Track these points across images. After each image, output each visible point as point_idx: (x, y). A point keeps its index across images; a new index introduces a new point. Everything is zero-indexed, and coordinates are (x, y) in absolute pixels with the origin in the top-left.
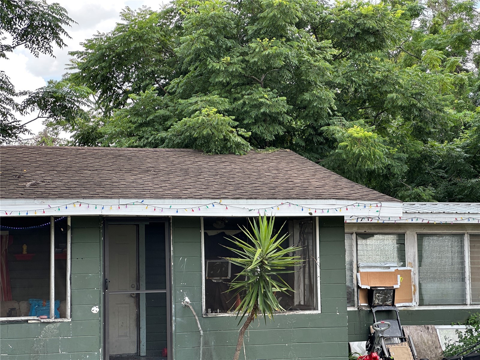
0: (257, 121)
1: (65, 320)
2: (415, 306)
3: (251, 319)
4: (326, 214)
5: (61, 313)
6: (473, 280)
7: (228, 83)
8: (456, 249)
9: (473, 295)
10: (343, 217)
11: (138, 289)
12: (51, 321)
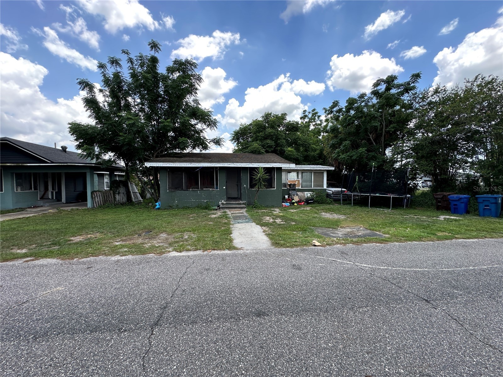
0: (267, 147)
1: (218, 190)
2: (300, 188)
3: (258, 190)
4: (276, 166)
5: (217, 188)
6: (314, 182)
7: (261, 139)
8: (310, 175)
9: (314, 185)
10: (281, 167)
12: (215, 190)
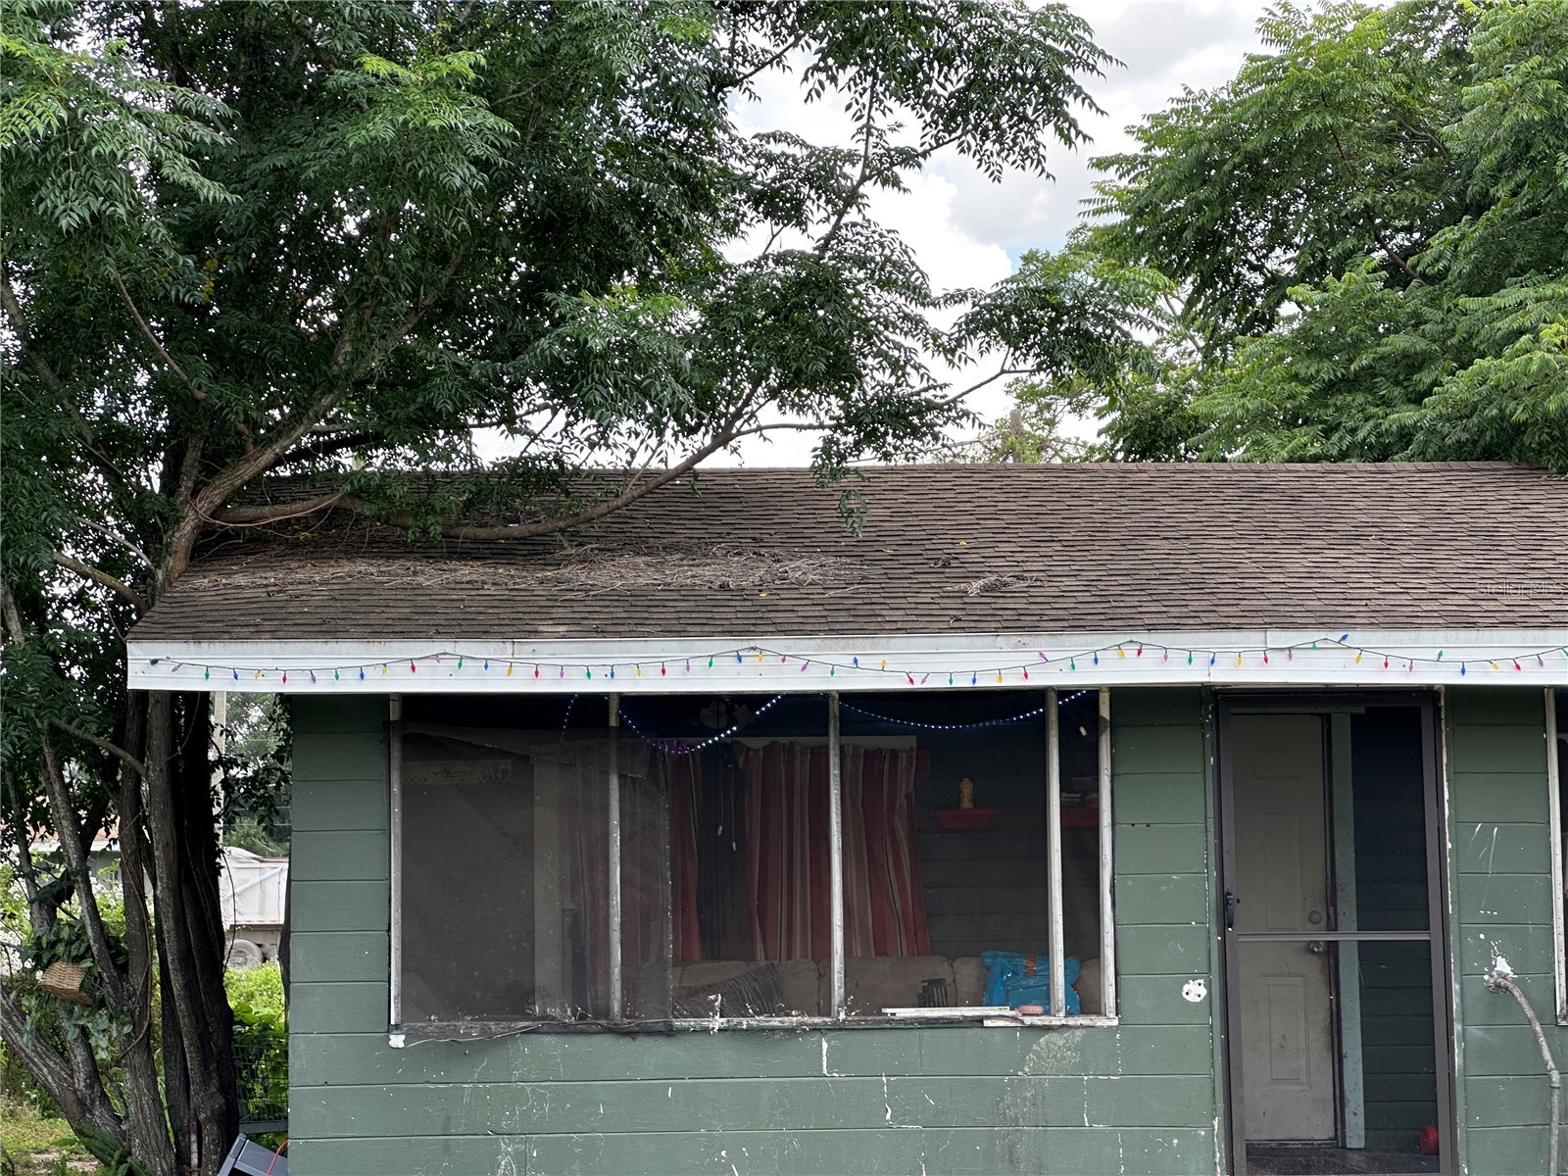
1: (1100, 1022)
5: (1085, 1000)
11: (1332, 927)
12: (1055, 1021)
